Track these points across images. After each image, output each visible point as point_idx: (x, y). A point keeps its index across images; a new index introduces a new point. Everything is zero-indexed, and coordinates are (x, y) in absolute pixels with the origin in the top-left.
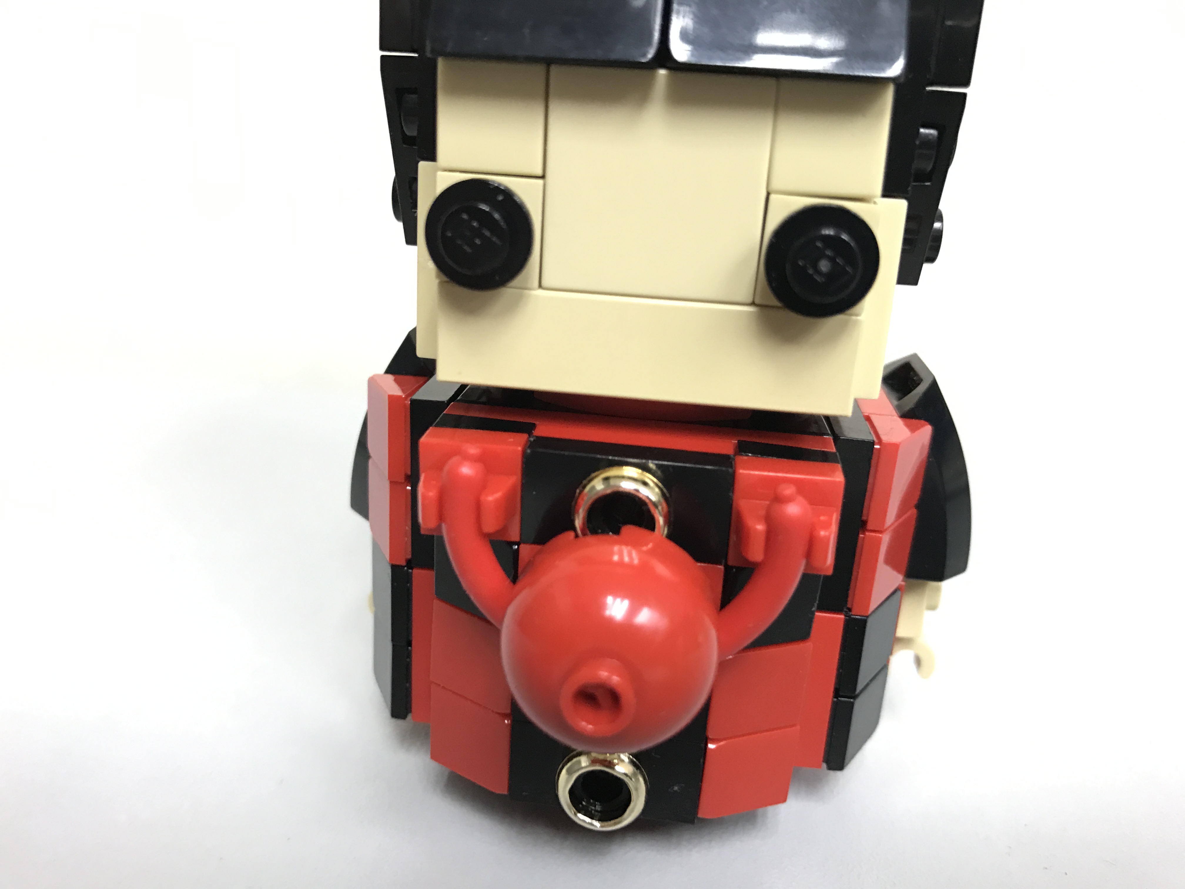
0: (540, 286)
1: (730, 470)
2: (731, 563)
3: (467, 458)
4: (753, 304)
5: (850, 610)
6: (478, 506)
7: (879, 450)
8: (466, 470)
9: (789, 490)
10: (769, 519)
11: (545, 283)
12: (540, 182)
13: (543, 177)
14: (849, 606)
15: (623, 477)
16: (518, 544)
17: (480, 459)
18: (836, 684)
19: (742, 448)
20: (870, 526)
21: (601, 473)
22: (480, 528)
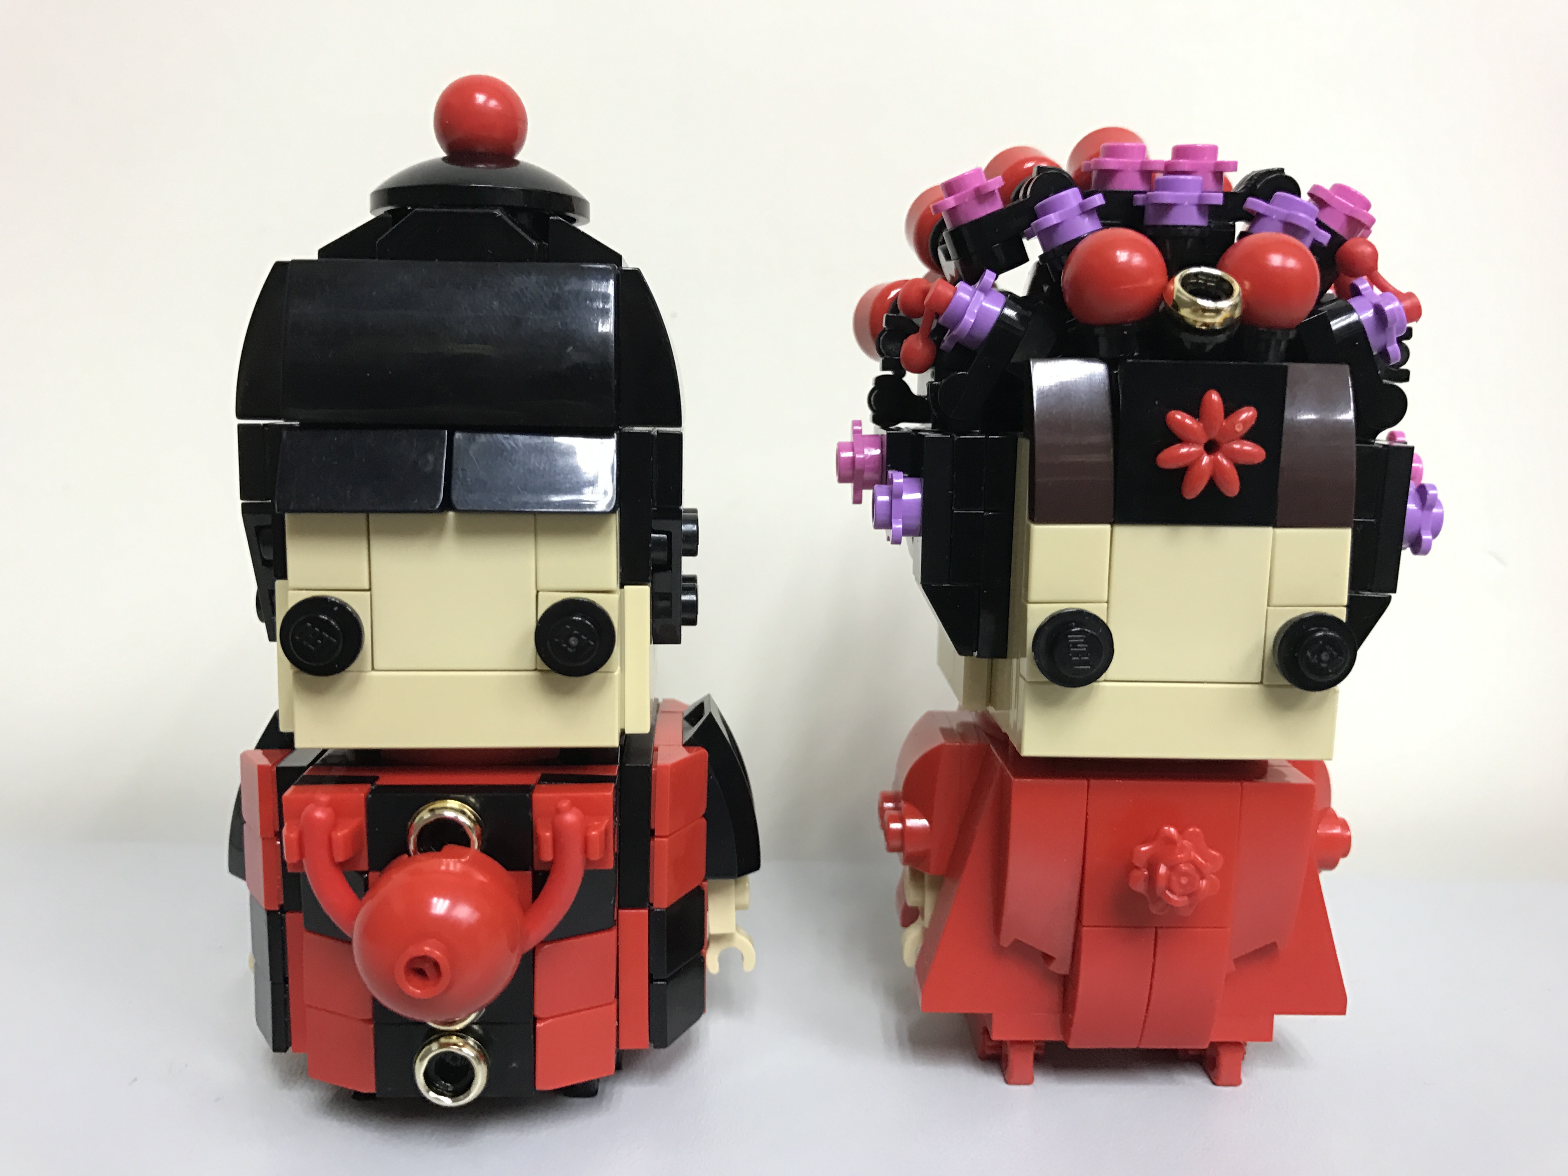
0: (373, 669)
1: (530, 795)
2: (535, 868)
3: (318, 804)
4: (536, 670)
5: (652, 905)
6: (330, 840)
7: (656, 772)
8: (319, 814)
9: (565, 804)
10: (555, 828)
11: (376, 666)
12: (368, 593)
13: (370, 590)
14: (651, 902)
15: (446, 808)
16: (368, 872)
17: (330, 804)
18: (649, 970)
19: (545, 779)
20: (656, 834)
21: (429, 806)
22: (332, 859)
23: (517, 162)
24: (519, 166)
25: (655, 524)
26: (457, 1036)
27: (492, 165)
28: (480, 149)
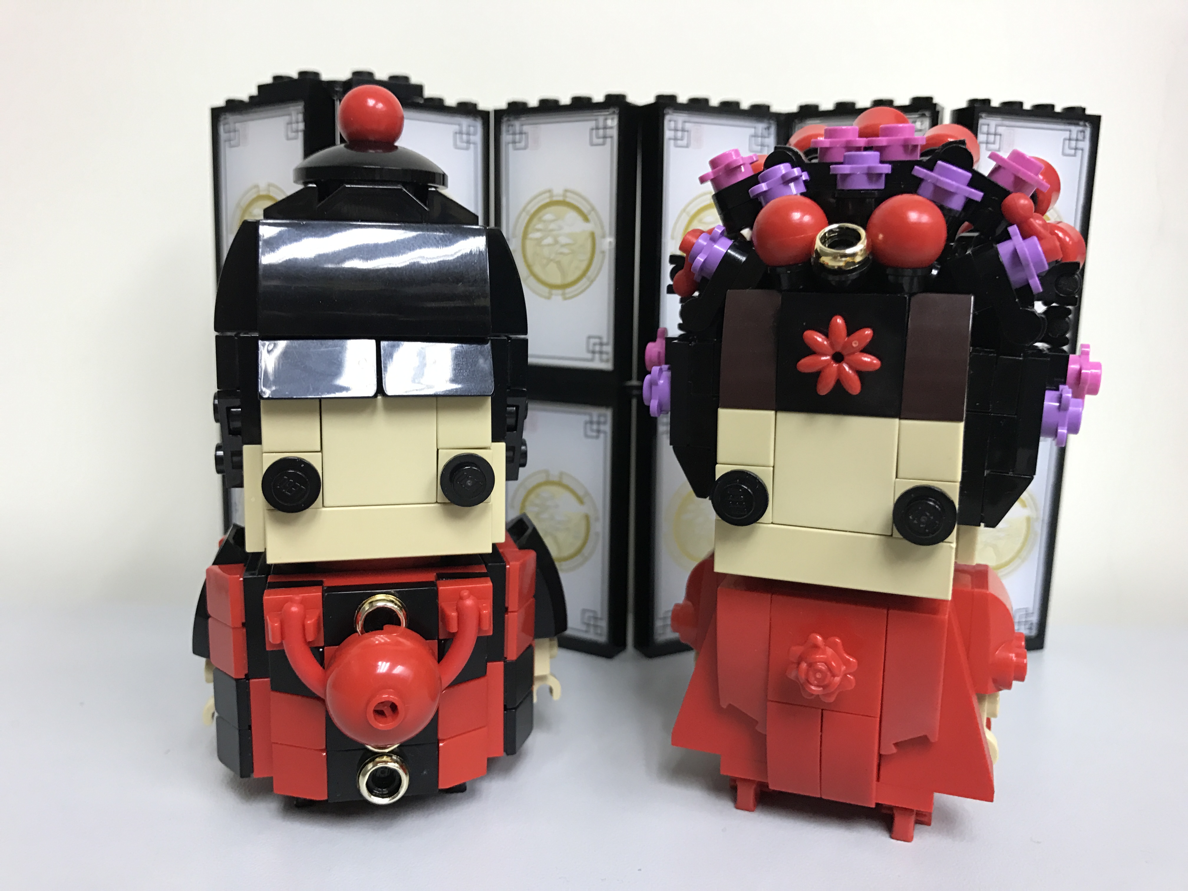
0: (323, 506)
1: (435, 588)
2: (441, 638)
3: (294, 602)
4: (437, 502)
5: (506, 658)
6: (304, 626)
7: (509, 568)
8: (294, 609)
9: (465, 593)
10: (458, 610)
11: (326, 504)
12: (320, 454)
13: (321, 451)
14: (505, 656)
15: (379, 600)
16: (323, 648)
17: (303, 602)
18: (504, 703)
19: (440, 577)
20: (509, 610)
21: (368, 600)
22: (305, 640)
23: (396, 147)
24: (398, 151)
25: (510, 401)
26: (387, 755)
27: (379, 151)
28: (371, 138)
